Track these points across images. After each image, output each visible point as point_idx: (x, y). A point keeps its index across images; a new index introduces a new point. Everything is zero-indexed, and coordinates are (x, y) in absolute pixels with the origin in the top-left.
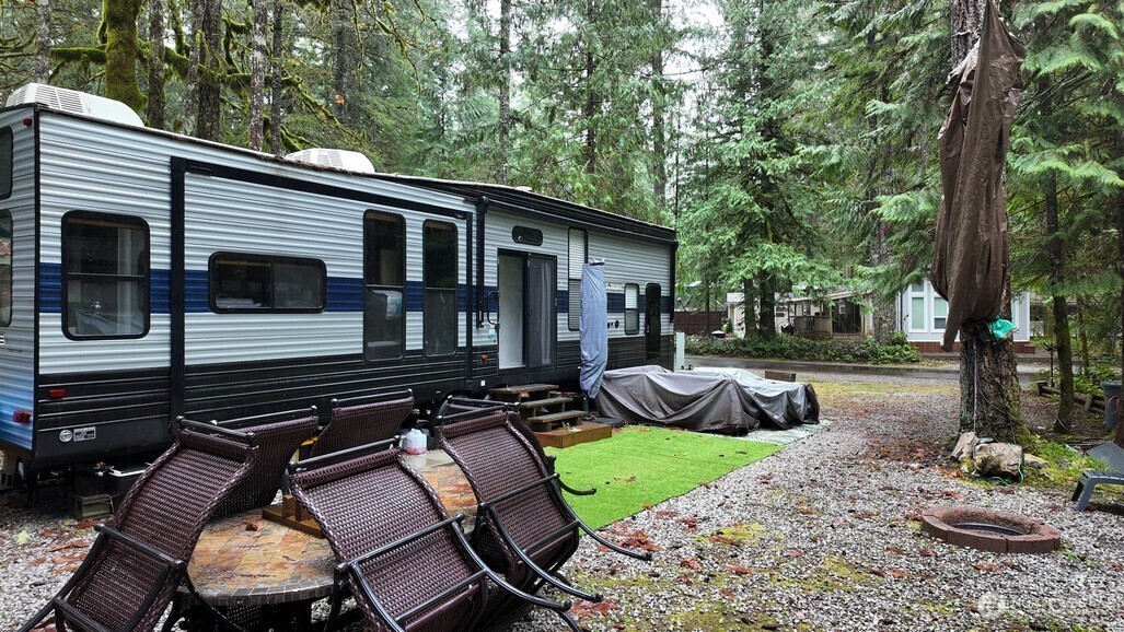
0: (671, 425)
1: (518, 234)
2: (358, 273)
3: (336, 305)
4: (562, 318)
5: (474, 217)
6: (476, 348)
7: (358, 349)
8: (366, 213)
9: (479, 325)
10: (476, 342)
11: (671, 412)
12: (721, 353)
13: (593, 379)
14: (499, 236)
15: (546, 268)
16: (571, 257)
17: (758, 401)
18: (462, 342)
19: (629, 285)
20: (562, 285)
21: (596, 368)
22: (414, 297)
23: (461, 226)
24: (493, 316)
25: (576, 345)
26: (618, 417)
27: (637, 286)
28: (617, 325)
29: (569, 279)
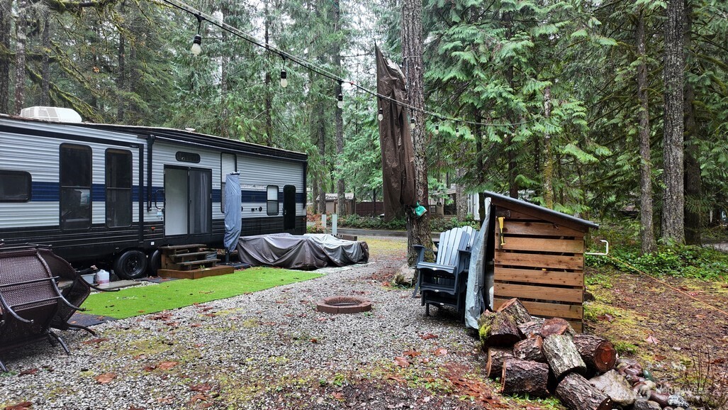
0: (275, 266)
1: (179, 156)
2: (56, 179)
3: (39, 197)
4: (216, 206)
5: (145, 146)
6: (147, 223)
7: (56, 222)
8: (61, 145)
9: (149, 209)
10: (146, 219)
11: (276, 258)
12: (372, 227)
13: (231, 241)
14: (163, 158)
15: (204, 177)
16: (223, 171)
17: (326, 251)
18: (136, 219)
19: (269, 186)
20: (216, 186)
21: (233, 235)
22: (98, 193)
23: (135, 153)
24: (160, 205)
25: (222, 222)
26: (249, 262)
27: (277, 187)
28: (260, 209)
29: (222, 183)
